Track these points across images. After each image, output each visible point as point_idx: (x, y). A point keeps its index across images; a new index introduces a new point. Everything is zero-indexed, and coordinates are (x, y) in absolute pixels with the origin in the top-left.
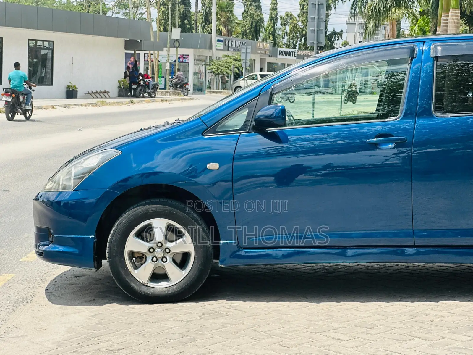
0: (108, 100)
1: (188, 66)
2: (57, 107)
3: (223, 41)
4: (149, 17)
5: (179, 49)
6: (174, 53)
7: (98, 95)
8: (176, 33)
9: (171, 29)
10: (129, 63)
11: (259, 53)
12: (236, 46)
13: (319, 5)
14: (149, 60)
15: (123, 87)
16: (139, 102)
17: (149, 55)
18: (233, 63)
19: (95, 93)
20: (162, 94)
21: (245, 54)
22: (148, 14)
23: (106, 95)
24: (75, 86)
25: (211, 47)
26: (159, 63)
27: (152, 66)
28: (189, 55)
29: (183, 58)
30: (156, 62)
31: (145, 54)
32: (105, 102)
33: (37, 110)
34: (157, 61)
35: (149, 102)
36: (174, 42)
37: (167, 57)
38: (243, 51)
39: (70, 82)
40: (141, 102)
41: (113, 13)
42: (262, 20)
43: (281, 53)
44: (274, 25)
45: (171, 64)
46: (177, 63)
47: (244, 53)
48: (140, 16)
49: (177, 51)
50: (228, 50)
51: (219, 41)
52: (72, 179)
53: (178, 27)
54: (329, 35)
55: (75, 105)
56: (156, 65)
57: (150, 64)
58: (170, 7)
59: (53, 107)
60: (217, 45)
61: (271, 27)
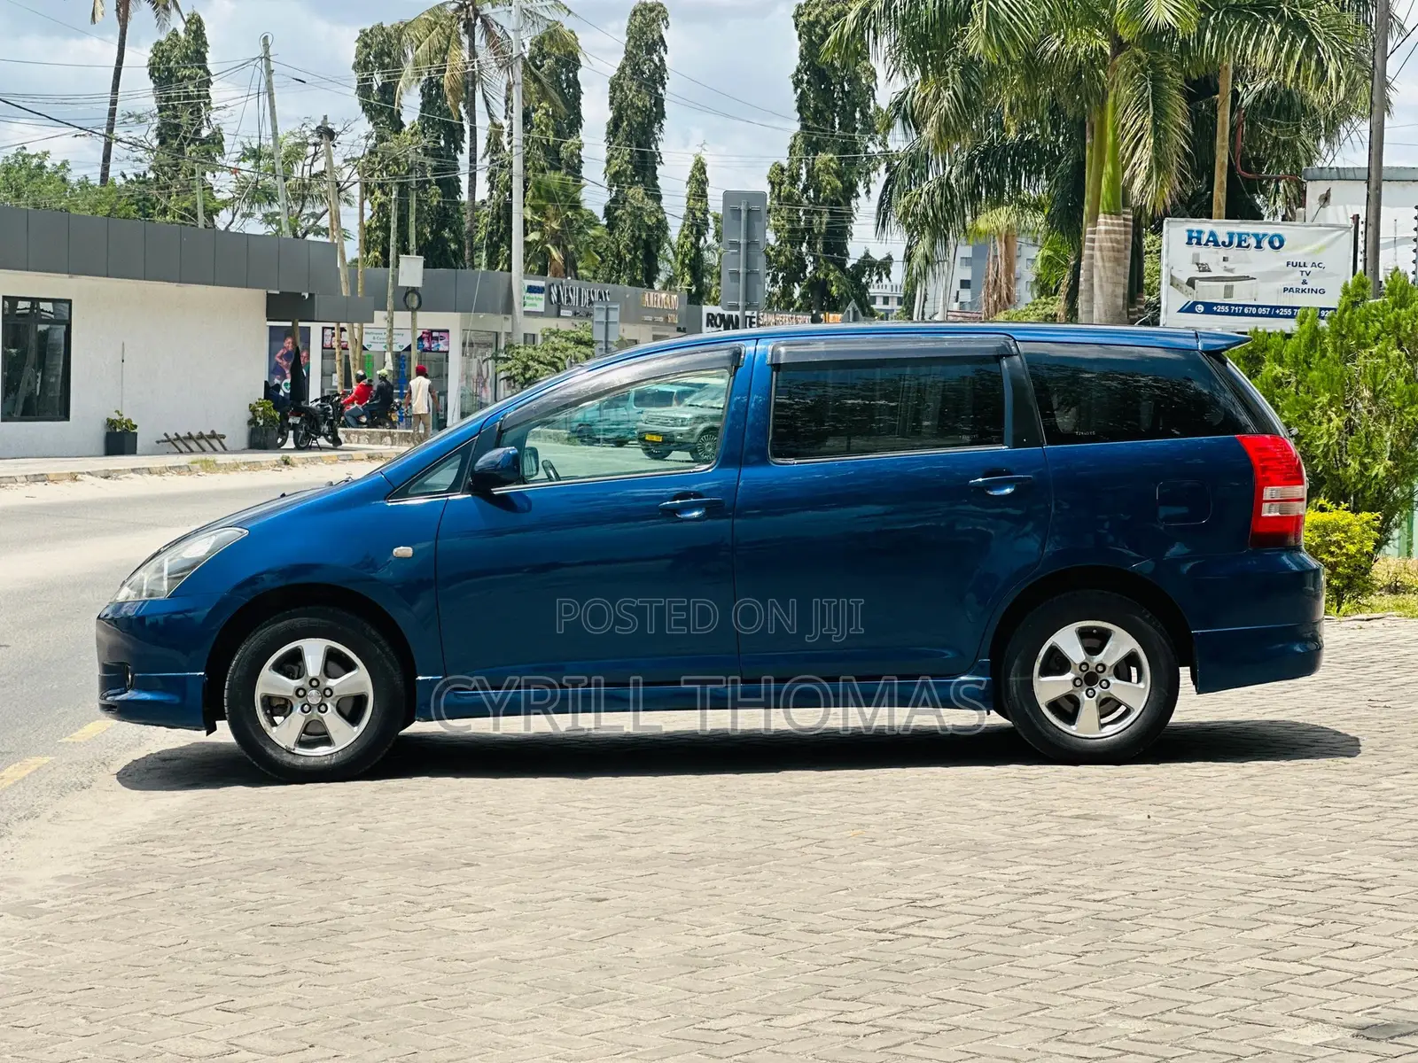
0: (221, 458)
1: (447, 361)
2: (86, 476)
3: (543, 288)
4: (335, 227)
5: (419, 314)
6: (404, 328)
7: (193, 445)
8: (411, 271)
9: (398, 258)
10: (279, 354)
11: (647, 322)
12: (580, 303)
13: (749, 211)
14: (335, 344)
15: (261, 422)
16: (306, 461)
17: (336, 331)
18: (569, 352)
19: (185, 438)
20: (373, 441)
21: (603, 327)
22: (332, 220)
23: (215, 443)
24: (129, 420)
25: (508, 308)
26: (364, 353)
27: (343, 361)
28: (447, 331)
29: (433, 338)
30: (354, 352)
31: (324, 328)
32: (214, 461)
33: (33, 485)
34: (358, 349)
35: (335, 462)
36: (407, 295)
37: (385, 336)
38: (600, 317)
39: (117, 412)
40: (313, 461)
41: (234, 215)
42: (662, 226)
43: (711, 320)
44: (698, 240)
45: (397, 356)
46: (415, 352)
47: (601, 322)
48: (312, 221)
49: (414, 320)
50: (558, 315)
51: (531, 289)
52: (165, 579)
53: (417, 254)
54: (854, 266)
55: (133, 470)
56: (355, 359)
57: (337, 357)
58: (395, 200)
59: (74, 477)
60: (528, 301)
61: (689, 245)
